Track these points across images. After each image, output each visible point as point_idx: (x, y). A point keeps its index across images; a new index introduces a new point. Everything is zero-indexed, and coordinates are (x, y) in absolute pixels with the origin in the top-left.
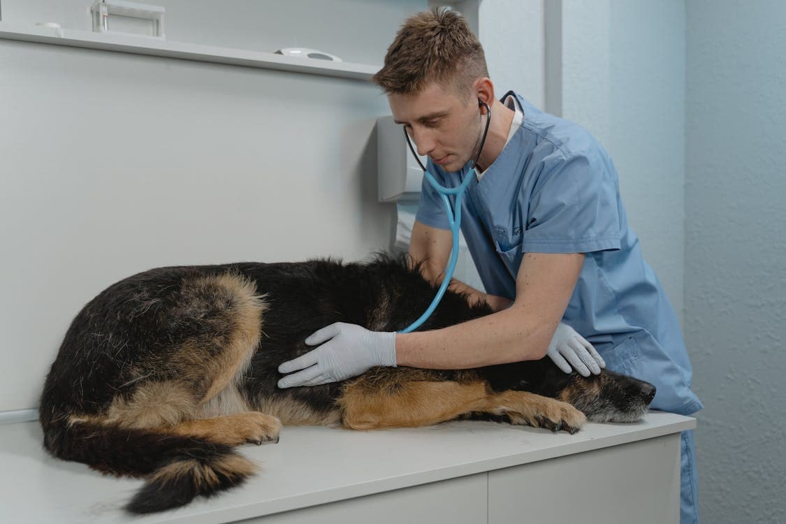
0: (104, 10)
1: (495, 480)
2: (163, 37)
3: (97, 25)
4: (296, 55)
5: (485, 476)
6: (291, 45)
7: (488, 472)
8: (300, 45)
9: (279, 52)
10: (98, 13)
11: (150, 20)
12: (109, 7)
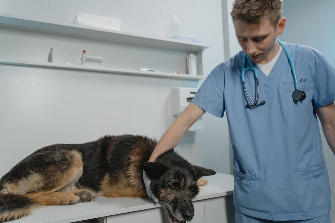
0: (84, 59)
1: (207, 203)
2: (103, 66)
3: (82, 63)
4: (144, 70)
5: (203, 201)
6: (143, 67)
7: (204, 200)
8: (146, 67)
9: (139, 70)
10: (83, 60)
11: (98, 61)
12: (86, 58)
